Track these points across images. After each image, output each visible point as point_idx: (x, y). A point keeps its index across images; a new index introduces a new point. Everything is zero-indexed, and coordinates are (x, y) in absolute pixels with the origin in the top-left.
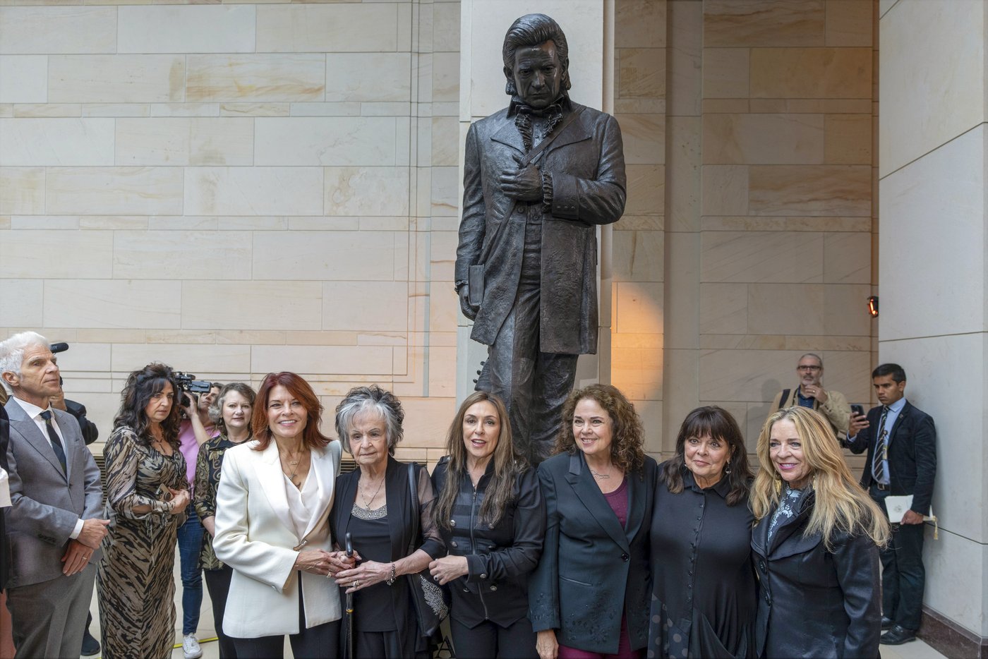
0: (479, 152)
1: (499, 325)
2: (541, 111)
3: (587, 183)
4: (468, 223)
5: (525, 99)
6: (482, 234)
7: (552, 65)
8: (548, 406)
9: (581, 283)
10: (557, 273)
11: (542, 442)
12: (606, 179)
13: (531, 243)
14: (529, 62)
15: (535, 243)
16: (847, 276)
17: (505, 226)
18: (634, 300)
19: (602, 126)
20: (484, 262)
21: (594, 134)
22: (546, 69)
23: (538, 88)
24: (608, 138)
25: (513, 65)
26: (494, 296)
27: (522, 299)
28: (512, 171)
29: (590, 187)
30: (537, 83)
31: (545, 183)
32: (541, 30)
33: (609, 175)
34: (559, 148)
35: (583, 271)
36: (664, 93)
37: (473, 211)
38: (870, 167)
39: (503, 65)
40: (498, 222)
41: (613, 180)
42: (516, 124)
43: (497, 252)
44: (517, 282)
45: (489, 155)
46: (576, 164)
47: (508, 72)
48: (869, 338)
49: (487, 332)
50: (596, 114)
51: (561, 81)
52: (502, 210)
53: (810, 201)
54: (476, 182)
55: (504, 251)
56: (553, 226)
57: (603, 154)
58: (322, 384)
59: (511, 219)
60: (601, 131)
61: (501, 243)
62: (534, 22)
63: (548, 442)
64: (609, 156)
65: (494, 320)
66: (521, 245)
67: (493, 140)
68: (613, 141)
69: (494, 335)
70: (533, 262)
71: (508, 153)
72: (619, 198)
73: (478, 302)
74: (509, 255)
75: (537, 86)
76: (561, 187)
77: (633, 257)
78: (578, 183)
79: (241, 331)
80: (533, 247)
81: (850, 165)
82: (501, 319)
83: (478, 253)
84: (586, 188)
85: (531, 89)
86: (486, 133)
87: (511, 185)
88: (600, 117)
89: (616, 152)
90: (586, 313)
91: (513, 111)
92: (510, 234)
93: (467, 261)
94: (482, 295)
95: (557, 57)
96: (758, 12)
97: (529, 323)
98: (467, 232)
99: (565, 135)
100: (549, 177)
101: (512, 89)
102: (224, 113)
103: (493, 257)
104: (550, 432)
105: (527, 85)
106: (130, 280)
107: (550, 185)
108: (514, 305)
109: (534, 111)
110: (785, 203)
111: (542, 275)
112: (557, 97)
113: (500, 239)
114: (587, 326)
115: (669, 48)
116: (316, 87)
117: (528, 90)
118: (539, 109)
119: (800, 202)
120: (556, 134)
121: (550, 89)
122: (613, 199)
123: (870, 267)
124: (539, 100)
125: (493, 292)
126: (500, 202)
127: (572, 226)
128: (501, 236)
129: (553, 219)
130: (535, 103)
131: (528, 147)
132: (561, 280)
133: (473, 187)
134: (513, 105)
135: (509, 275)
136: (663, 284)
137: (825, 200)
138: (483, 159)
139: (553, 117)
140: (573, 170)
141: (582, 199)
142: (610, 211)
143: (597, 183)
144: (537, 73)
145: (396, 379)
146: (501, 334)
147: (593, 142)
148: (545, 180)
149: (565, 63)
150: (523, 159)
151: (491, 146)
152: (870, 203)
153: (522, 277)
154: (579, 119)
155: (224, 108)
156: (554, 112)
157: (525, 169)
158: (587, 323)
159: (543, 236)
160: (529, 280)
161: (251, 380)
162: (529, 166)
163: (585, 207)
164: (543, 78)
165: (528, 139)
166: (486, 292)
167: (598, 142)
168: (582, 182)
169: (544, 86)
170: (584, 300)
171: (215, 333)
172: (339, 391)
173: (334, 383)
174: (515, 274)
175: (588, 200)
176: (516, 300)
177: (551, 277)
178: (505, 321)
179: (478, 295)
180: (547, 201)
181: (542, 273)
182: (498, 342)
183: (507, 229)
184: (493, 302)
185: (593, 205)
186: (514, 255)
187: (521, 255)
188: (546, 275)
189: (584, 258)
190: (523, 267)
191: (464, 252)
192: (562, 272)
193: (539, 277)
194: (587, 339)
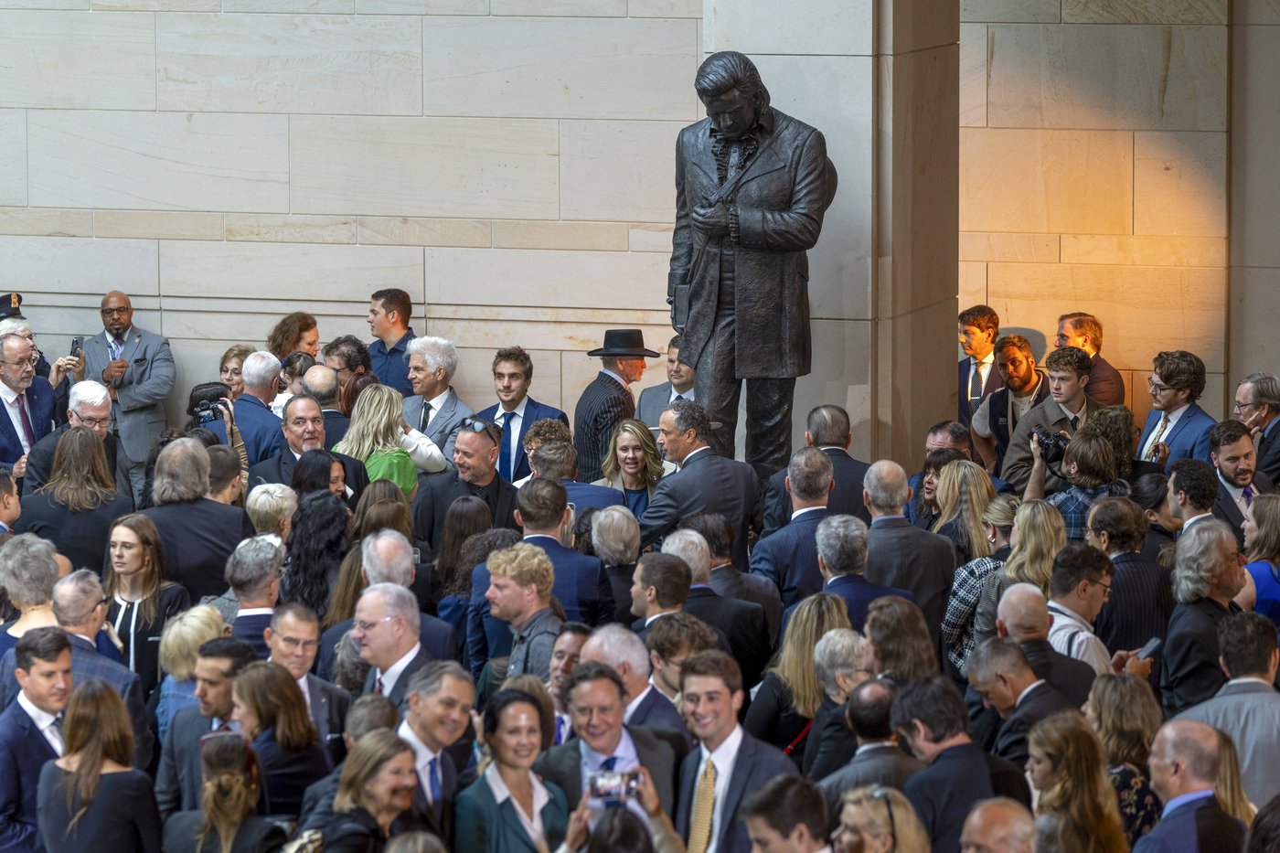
1: (700, 350)
3: (774, 216)
4: (680, 232)
6: (691, 248)
7: (737, 109)
8: (762, 426)
9: (779, 308)
10: (751, 302)
12: (798, 209)
13: (726, 272)
14: (714, 109)
15: (729, 272)
17: (703, 254)
18: (1167, 169)
19: (799, 149)
20: (691, 282)
21: (790, 160)
22: (733, 112)
24: (803, 163)
26: (696, 322)
27: (722, 324)
28: (702, 211)
29: (776, 221)
30: (725, 123)
31: (732, 222)
33: (804, 204)
34: (752, 179)
35: (780, 297)
37: (684, 222)
41: (803, 211)
42: (713, 151)
43: (698, 277)
44: (715, 309)
45: (690, 177)
46: (766, 197)
49: (690, 355)
50: (797, 132)
52: (700, 238)
55: (703, 278)
56: (746, 256)
57: (798, 181)
58: (564, 327)
59: (708, 248)
60: (796, 157)
61: (701, 268)
63: (763, 464)
64: (807, 180)
65: (696, 343)
66: (717, 274)
67: (694, 162)
68: (809, 165)
69: (695, 359)
70: (729, 290)
71: (705, 181)
72: (807, 230)
73: (682, 324)
74: (707, 282)
76: (748, 224)
77: (1165, 81)
78: (764, 217)
79: (405, 220)
80: (729, 275)
82: (702, 344)
83: (688, 267)
84: (772, 223)
90: (787, 336)
91: (713, 134)
92: (707, 264)
93: (678, 276)
94: (686, 316)
95: (743, 99)
97: (728, 348)
98: (679, 244)
99: (758, 166)
100: (736, 215)
103: (696, 281)
104: (763, 454)
105: (718, 122)
107: (736, 223)
108: (713, 331)
113: (700, 264)
114: (787, 350)
117: (719, 125)
118: (734, 138)
121: (740, 124)
122: (800, 232)
125: (695, 317)
128: (701, 262)
129: (744, 250)
131: (723, 179)
132: (757, 308)
135: (708, 301)
136: (1225, 134)
138: (686, 180)
140: (764, 204)
141: (769, 235)
143: (786, 216)
144: (724, 117)
146: (702, 360)
147: (787, 170)
148: (732, 218)
150: (712, 198)
153: (719, 302)
154: (777, 143)
156: (749, 140)
157: (712, 209)
158: (787, 347)
159: (736, 267)
160: (723, 303)
161: (425, 317)
162: (717, 205)
163: (772, 242)
164: (731, 119)
165: (722, 170)
166: (690, 314)
167: (793, 170)
168: (769, 216)
170: (783, 324)
171: (355, 221)
172: (595, 342)
173: (586, 327)
174: (713, 302)
175: (775, 235)
176: (715, 324)
177: (745, 305)
178: (705, 346)
179: (683, 317)
180: (734, 238)
181: (736, 301)
182: (699, 366)
183: (704, 258)
184: (694, 327)
185: (778, 238)
186: (711, 283)
187: (716, 283)
188: (740, 303)
189: (782, 284)
190: (719, 294)
191: (677, 265)
192: (756, 300)
193: (734, 304)
194: (788, 362)
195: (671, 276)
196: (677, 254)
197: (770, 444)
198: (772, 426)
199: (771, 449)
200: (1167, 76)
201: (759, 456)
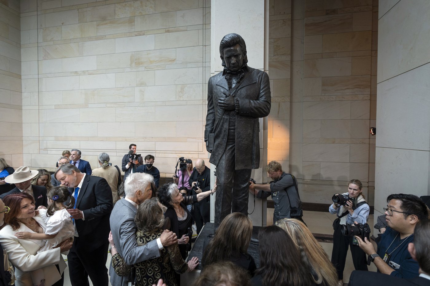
0: (212, 90)
1: (219, 158)
2: (235, 72)
3: (254, 102)
4: (209, 116)
5: (229, 68)
6: (214, 120)
7: (239, 54)
9: (252, 141)
10: (242, 138)
11: (238, 200)
12: (262, 99)
13: (231, 126)
14: (229, 54)
15: (233, 126)
16: (360, 117)
17: (221, 119)
18: (279, 126)
19: (261, 77)
20: (214, 132)
21: (257, 81)
22: (236, 56)
23: (233, 64)
24: (263, 82)
25: (223, 55)
26: (218, 147)
27: (228, 148)
28: (223, 99)
29: (255, 103)
30: (233, 62)
31: (236, 103)
32: (233, 40)
33: (264, 98)
34: (243, 87)
35: (253, 136)
36: (290, 53)
37: (211, 111)
38: (370, 76)
39: (220, 55)
40: (219, 117)
41: (265, 100)
42: (225, 78)
43: (218, 129)
44: (226, 142)
45: (215, 91)
46: (249, 94)
47: (222, 57)
48: (369, 139)
49: (215, 160)
50: (258, 71)
51: (244, 60)
52: (220, 113)
53: (346, 89)
54: (211, 101)
55: (221, 129)
56: (240, 119)
57: (261, 89)
59: (223, 117)
60: (260, 79)
61: (220, 126)
62: (230, 37)
64: (264, 90)
65: (217, 156)
66: (227, 127)
67: (217, 85)
68: (265, 83)
69: (217, 162)
70: (232, 134)
71: (222, 90)
72: (267, 107)
73: (212, 148)
74: (223, 131)
75: (233, 63)
76: (243, 104)
77: (279, 111)
78: (250, 102)
79: (152, 138)
80: (232, 128)
81: (362, 75)
82: (220, 156)
83: (213, 128)
84: (253, 104)
85: (231, 64)
86: (214, 82)
87: (222, 105)
88: (260, 73)
89: (266, 87)
90: (255, 152)
91: (224, 73)
92: (223, 123)
93: (209, 131)
94: (213, 145)
95: (241, 51)
96: (326, 21)
97: (231, 157)
98: (209, 119)
99: (245, 82)
100: (238, 101)
101: (224, 64)
102: (146, 69)
103: (217, 131)
104: (241, 197)
105: (229, 63)
106: (121, 122)
107: (238, 104)
108: (225, 151)
109: (233, 73)
110: (336, 91)
111: (236, 139)
112: (242, 66)
113: (219, 124)
114: (255, 158)
115: (292, 37)
116: (173, 59)
117: (229, 65)
118: (234, 72)
119: (342, 90)
120: (241, 82)
121: (239, 64)
122: (265, 108)
123: (369, 113)
124: (234, 69)
125: (217, 145)
126: (219, 110)
127: (248, 119)
128: (220, 123)
129: (240, 117)
130: (232, 70)
131: (230, 87)
132: (244, 141)
133: (211, 102)
134: (224, 70)
135: (223, 139)
136: (289, 121)
137: (351, 89)
138: (213, 92)
139: (240, 75)
140: (249, 97)
141: (252, 109)
142: (264, 113)
143: (258, 101)
144: (232, 58)
145: (199, 153)
146: (220, 162)
147: (257, 84)
148: (236, 102)
149: (245, 52)
150: (227, 93)
151: (216, 88)
152: (370, 89)
153: (228, 139)
154: (251, 74)
155: (146, 68)
156: (241, 73)
157: (228, 98)
158: (255, 157)
159: (236, 124)
160: (230, 139)
162: (229, 97)
163: (253, 112)
164: (235, 60)
165: (230, 84)
166: (215, 144)
167: (259, 84)
168: (252, 101)
169: (236, 63)
170: (253, 148)
174: (225, 139)
175: (254, 109)
176: (226, 148)
177: (240, 140)
178: (221, 157)
179: (212, 146)
180: (237, 110)
181: (236, 138)
182: (219, 165)
183: (222, 121)
184: (216, 149)
185: (256, 111)
186: (225, 131)
187: (227, 131)
188: (237, 139)
189: (253, 131)
190: (228, 136)
191: (208, 127)
192: (244, 138)
193: (234, 139)
194: (255, 163)
195: (205, 131)
196: (208, 123)
197: (243, 193)
198: (244, 187)
199: (244, 195)
201: (239, 197)
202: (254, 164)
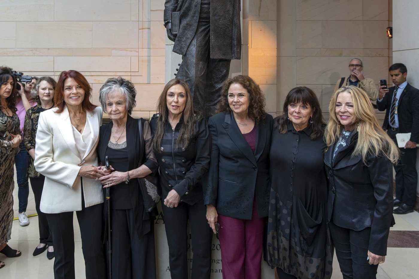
1: (188, 44)
8: (215, 87)
9: (232, 21)
10: (219, 15)
11: (212, 107)
16: (376, 16)
18: (261, 30)
20: (180, 10)
26: (185, 28)
27: (200, 30)
35: (233, 14)
43: (186, 5)
44: (197, 21)
48: (388, 50)
49: (181, 48)
55: (190, 4)
58: (93, 77)
63: (215, 107)
65: (185, 41)
66: (200, 1)
69: (185, 49)
70: (206, 10)
73: (176, 31)
74: (193, 6)
77: (260, 7)
79: (49, 49)
80: (206, 2)
82: (189, 41)
83: (176, 5)
90: (235, 37)
93: (170, 9)
94: (178, 28)
97: (204, 43)
103: (184, 8)
104: (216, 102)
108: (196, 33)
111: (211, 17)
114: (235, 44)
123: (388, 11)
125: (184, 26)
132: (221, 19)
135: (193, 17)
136: (276, 22)
145: (133, 74)
146: (189, 49)
153: (200, 18)
158: (235, 42)
160: (204, 20)
161: (54, 75)
166: (180, 26)
170: (234, 30)
171: (34, 50)
172: (102, 81)
173: (99, 77)
176: (197, 30)
177: (216, 17)
178: (191, 42)
179: (176, 28)
181: (211, 15)
182: (188, 53)
184: (184, 32)
186: (196, 6)
187: (199, 6)
189: (234, 8)
190: (201, 13)
191: (168, 5)
192: (221, 15)
193: (209, 18)
194: (236, 51)
195: (165, 11)
200: (260, 6)
201: (213, 103)
202: (234, 52)
